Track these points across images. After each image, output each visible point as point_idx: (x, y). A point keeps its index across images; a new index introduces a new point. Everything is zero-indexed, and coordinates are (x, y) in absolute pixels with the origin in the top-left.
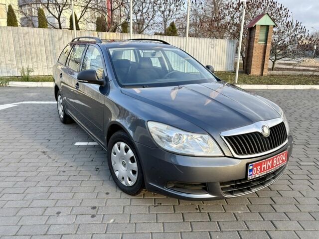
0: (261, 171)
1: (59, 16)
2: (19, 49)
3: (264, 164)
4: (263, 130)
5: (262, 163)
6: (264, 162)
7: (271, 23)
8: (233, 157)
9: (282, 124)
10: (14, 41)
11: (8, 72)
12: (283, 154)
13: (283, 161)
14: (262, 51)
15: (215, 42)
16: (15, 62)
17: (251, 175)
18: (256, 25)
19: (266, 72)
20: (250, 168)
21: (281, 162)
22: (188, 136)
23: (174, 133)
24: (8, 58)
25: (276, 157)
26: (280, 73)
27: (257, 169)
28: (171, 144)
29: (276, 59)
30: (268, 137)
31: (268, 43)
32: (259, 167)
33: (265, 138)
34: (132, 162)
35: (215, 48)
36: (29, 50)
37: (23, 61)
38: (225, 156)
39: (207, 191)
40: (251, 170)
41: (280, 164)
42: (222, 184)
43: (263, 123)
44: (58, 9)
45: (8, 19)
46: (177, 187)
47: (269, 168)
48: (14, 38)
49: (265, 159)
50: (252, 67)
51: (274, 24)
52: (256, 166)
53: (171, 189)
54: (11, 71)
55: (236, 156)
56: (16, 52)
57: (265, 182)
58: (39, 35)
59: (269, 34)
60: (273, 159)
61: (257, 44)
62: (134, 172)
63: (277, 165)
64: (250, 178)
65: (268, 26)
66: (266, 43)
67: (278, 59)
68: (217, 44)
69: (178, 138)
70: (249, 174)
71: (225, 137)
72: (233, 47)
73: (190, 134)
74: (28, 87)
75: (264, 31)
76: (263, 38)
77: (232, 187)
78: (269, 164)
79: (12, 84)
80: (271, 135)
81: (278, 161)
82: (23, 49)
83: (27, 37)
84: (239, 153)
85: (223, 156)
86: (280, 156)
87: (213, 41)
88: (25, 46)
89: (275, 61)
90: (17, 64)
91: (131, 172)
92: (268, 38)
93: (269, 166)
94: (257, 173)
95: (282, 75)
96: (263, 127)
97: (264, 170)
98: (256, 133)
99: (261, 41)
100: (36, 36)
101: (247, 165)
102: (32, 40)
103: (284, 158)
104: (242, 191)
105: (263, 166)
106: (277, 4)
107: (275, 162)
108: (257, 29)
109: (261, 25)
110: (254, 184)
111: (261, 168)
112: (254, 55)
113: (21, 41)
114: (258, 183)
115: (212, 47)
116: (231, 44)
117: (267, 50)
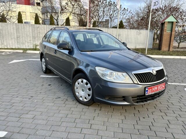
0: (152, 92)
1: (57, 19)
2: (34, 35)
3: (154, 88)
4: (153, 72)
5: (152, 87)
6: (154, 87)
7: (174, 20)
8: (138, 84)
9: (162, 70)
10: (32, 31)
11: (28, 46)
12: (163, 84)
13: (163, 88)
14: (169, 36)
15: (140, 31)
16: (32, 41)
17: (147, 93)
18: (165, 22)
19: (171, 49)
20: (147, 89)
21: (162, 88)
22: (116, 73)
23: (109, 72)
24: (29, 39)
25: (160, 85)
26: (182, 50)
27: (150, 90)
28: (107, 77)
29: (180, 42)
30: (155, 75)
31: (173, 32)
32: (151, 90)
33: (154, 75)
34: (89, 90)
35: (140, 35)
36: (39, 36)
37: (36, 41)
38: (134, 83)
39: (125, 101)
40: (147, 91)
41: (161, 89)
42: (132, 98)
43: (152, 68)
45: (35, 21)
46: (110, 99)
47: (156, 91)
48: (32, 29)
49: (154, 86)
50: (163, 46)
51: (177, 21)
52: (149, 89)
53: (108, 100)
54: (30, 46)
55: (139, 83)
56: (33, 37)
57: (154, 98)
58: (44, 28)
59: (173, 27)
60: (158, 86)
61: (166, 33)
62: (89, 95)
63: (160, 89)
64: (147, 94)
65: (172, 22)
66: (172, 32)
67: (182, 42)
68: (142, 33)
69: (110, 75)
70: (146, 92)
71: (134, 74)
72: (151, 34)
73: (117, 72)
74: (35, 53)
75: (170, 25)
76: (170, 29)
77: (138, 99)
78: (156, 88)
79: (28, 52)
80: (157, 74)
81: (161, 88)
82: (36, 35)
83: (38, 29)
84: (141, 82)
85: (133, 83)
86: (161, 85)
87: (139, 31)
88: (37, 34)
89: (180, 43)
90: (33, 42)
91: (87, 95)
92: (173, 29)
93: (156, 90)
94: (150, 93)
95: (183, 51)
96: (153, 70)
97: (153, 91)
98: (150, 73)
99: (168, 31)
100: (43, 29)
101: (145, 88)
102: (41, 31)
103: (164, 87)
104: (142, 102)
105: (153, 89)
106: (180, 9)
107: (159, 88)
108: (165, 24)
109: (168, 22)
110: (149, 99)
111: (152, 90)
112: (164, 39)
113: (35, 31)
114: (151, 98)
115: (139, 34)
116: (150, 33)
117: (172, 36)
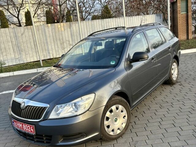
1: (18, 15)
14: (185, 19)
15: (145, 17)
19: (191, 36)
25: (25, 125)
31: (189, 12)
44: (17, 10)
50: (179, 33)
58: (6, 33)
59: (189, 5)
61: (180, 15)
68: (147, 19)
72: (160, 19)
76: (185, 9)
87: (143, 17)
99: (183, 12)
108: (178, 2)
116: (158, 17)
117: (189, 18)
